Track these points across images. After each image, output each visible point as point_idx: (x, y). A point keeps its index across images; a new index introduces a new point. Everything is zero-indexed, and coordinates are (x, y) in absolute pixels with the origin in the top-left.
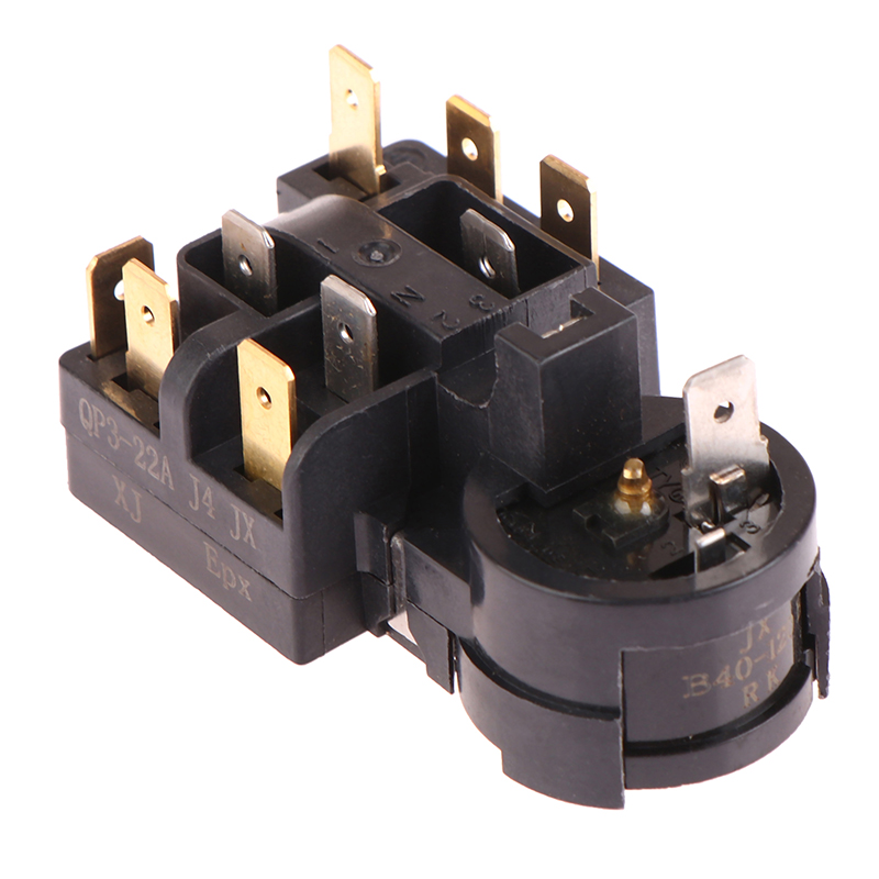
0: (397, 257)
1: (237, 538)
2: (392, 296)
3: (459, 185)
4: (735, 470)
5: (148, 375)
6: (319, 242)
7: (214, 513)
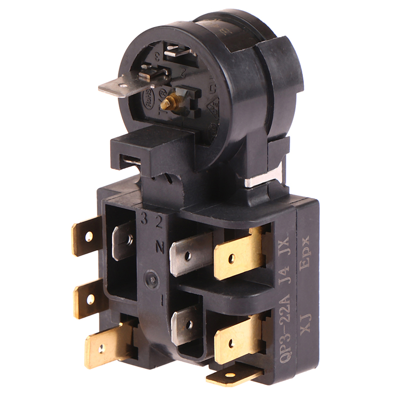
0: (148, 271)
1: (289, 250)
2: (163, 253)
3: (106, 286)
4: (141, 76)
5: (254, 338)
6: (162, 305)
7: (287, 267)
